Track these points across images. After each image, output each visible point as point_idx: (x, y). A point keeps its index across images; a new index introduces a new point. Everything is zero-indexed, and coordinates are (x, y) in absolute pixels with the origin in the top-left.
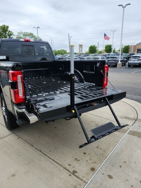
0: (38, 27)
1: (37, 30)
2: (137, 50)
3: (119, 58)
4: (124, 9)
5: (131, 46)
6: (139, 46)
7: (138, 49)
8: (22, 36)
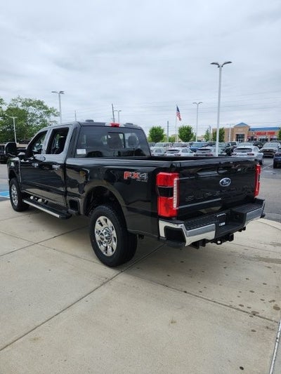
0: (61, 92)
1: (60, 96)
2: (235, 136)
3: (215, 151)
4: (220, 70)
5: (228, 129)
6: (239, 130)
7: (237, 135)
8: (20, 104)
